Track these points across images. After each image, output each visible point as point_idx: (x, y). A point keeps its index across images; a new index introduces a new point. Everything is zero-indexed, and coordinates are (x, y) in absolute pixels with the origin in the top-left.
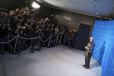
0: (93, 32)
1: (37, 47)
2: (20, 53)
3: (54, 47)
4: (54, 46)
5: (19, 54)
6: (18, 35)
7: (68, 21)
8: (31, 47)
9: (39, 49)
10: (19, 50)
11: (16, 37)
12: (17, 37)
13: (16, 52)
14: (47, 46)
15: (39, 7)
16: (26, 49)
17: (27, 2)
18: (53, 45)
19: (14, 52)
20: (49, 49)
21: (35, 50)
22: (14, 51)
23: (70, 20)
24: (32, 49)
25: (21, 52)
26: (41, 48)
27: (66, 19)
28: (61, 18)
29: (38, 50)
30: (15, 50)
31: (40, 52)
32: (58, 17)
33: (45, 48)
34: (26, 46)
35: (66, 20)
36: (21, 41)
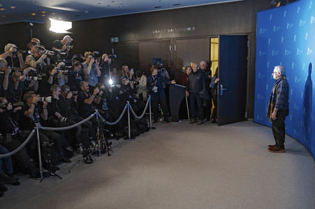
0: (260, 53)
1: (97, 143)
2: (57, 172)
3: (146, 133)
4: (148, 129)
5: (56, 175)
6: (38, 125)
7: (168, 41)
8: (81, 149)
9: (105, 148)
10: (51, 165)
11: (33, 131)
12: (36, 130)
13: (46, 171)
14: (125, 136)
15: (71, 27)
16: (70, 157)
17: (32, 24)
18: (141, 126)
19: (41, 172)
20: (133, 141)
21: (96, 153)
22: (41, 169)
23: (173, 36)
24: (86, 154)
25: (59, 169)
26: (111, 143)
27: (160, 37)
28: (144, 40)
29: (103, 152)
30: (43, 166)
31: (109, 155)
32: (133, 38)
33: (122, 140)
34: (69, 149)
35: (162, 41)
36: (50, 138)
